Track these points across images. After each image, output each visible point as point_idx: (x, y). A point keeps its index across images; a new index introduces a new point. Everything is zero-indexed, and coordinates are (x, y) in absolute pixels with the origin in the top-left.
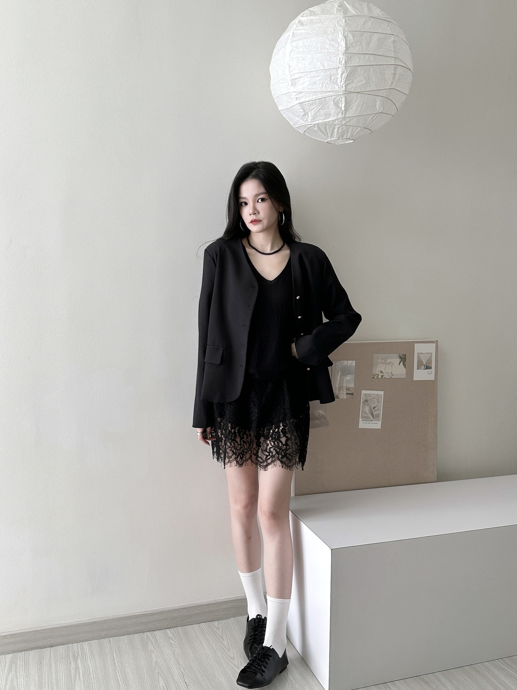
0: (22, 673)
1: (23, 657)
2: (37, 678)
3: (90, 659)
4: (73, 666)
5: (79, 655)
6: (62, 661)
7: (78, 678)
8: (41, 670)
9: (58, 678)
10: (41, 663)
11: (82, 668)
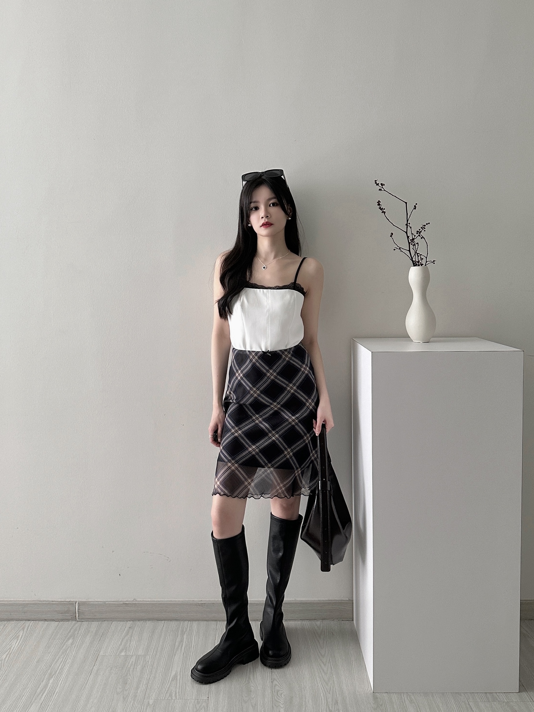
0: (136, 638)
1: (141, 625)
2: (147, 644)
3: (195, 635)
4: (178, 639)
5: (187, 630)
6: (171, 633)
7: (179, 650)
8: (152, 638)
9: (163, 647)
10: (153, 632)
11: (186, 642)
